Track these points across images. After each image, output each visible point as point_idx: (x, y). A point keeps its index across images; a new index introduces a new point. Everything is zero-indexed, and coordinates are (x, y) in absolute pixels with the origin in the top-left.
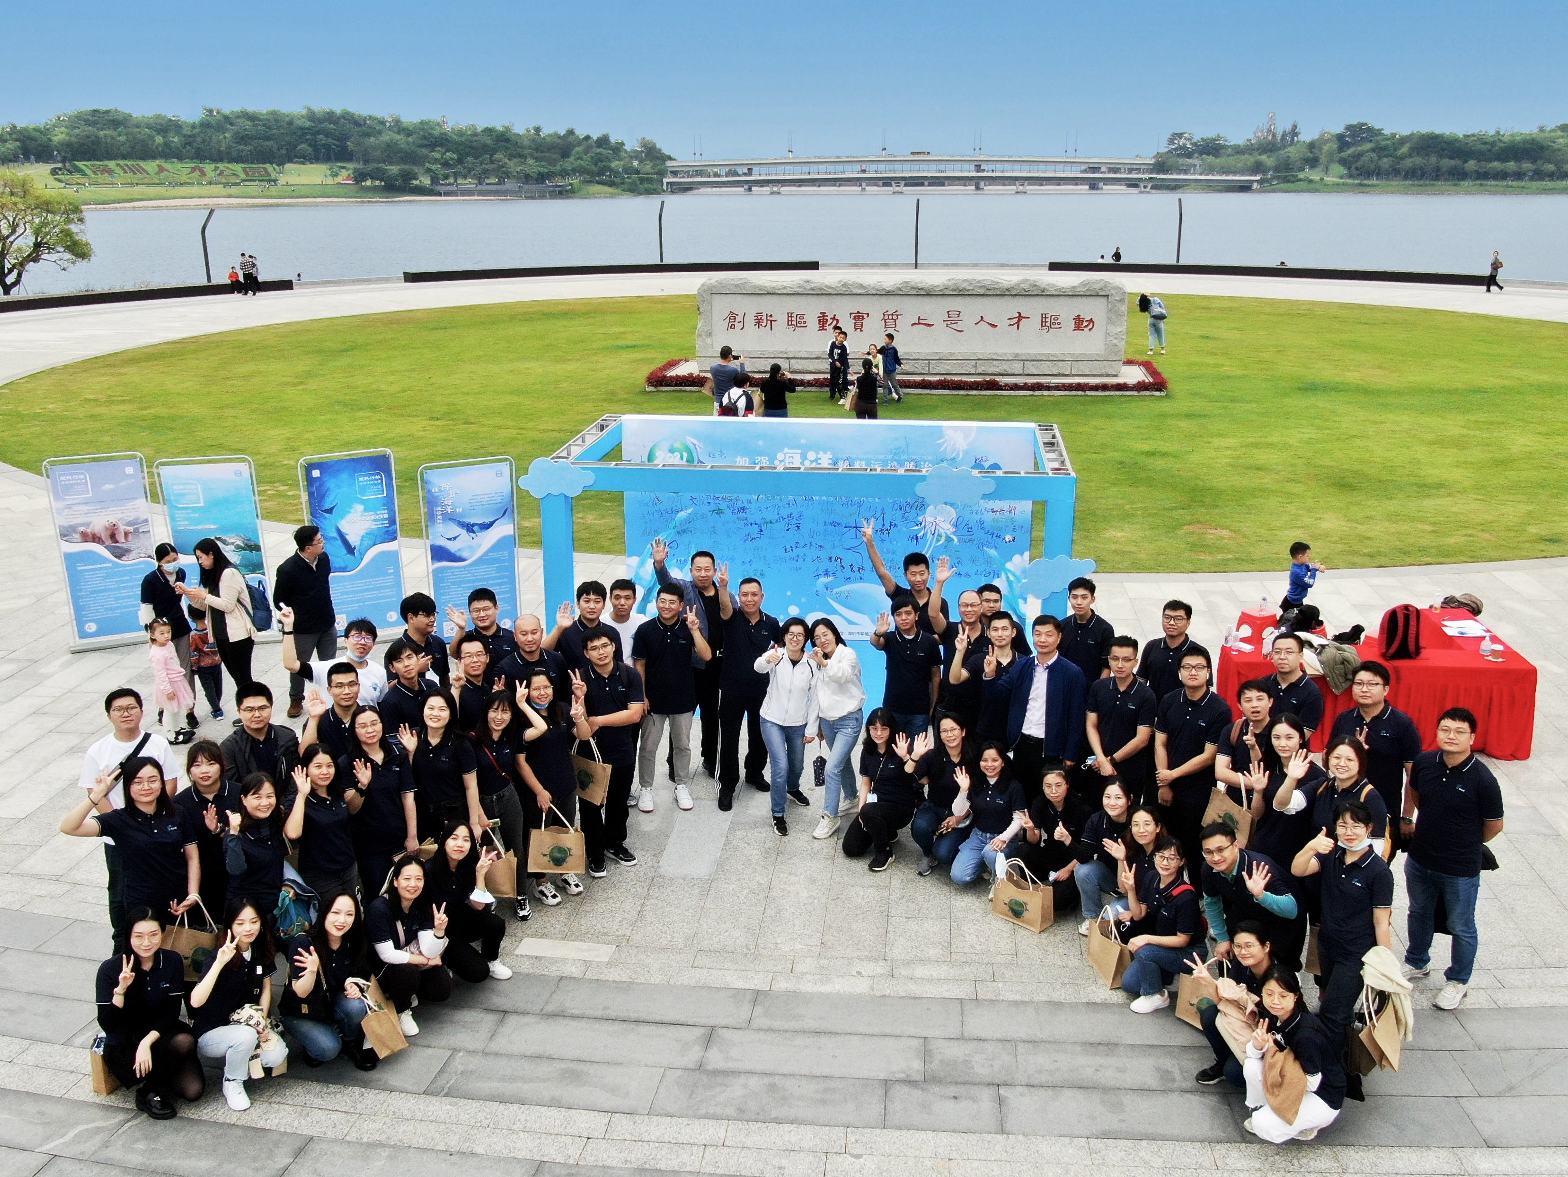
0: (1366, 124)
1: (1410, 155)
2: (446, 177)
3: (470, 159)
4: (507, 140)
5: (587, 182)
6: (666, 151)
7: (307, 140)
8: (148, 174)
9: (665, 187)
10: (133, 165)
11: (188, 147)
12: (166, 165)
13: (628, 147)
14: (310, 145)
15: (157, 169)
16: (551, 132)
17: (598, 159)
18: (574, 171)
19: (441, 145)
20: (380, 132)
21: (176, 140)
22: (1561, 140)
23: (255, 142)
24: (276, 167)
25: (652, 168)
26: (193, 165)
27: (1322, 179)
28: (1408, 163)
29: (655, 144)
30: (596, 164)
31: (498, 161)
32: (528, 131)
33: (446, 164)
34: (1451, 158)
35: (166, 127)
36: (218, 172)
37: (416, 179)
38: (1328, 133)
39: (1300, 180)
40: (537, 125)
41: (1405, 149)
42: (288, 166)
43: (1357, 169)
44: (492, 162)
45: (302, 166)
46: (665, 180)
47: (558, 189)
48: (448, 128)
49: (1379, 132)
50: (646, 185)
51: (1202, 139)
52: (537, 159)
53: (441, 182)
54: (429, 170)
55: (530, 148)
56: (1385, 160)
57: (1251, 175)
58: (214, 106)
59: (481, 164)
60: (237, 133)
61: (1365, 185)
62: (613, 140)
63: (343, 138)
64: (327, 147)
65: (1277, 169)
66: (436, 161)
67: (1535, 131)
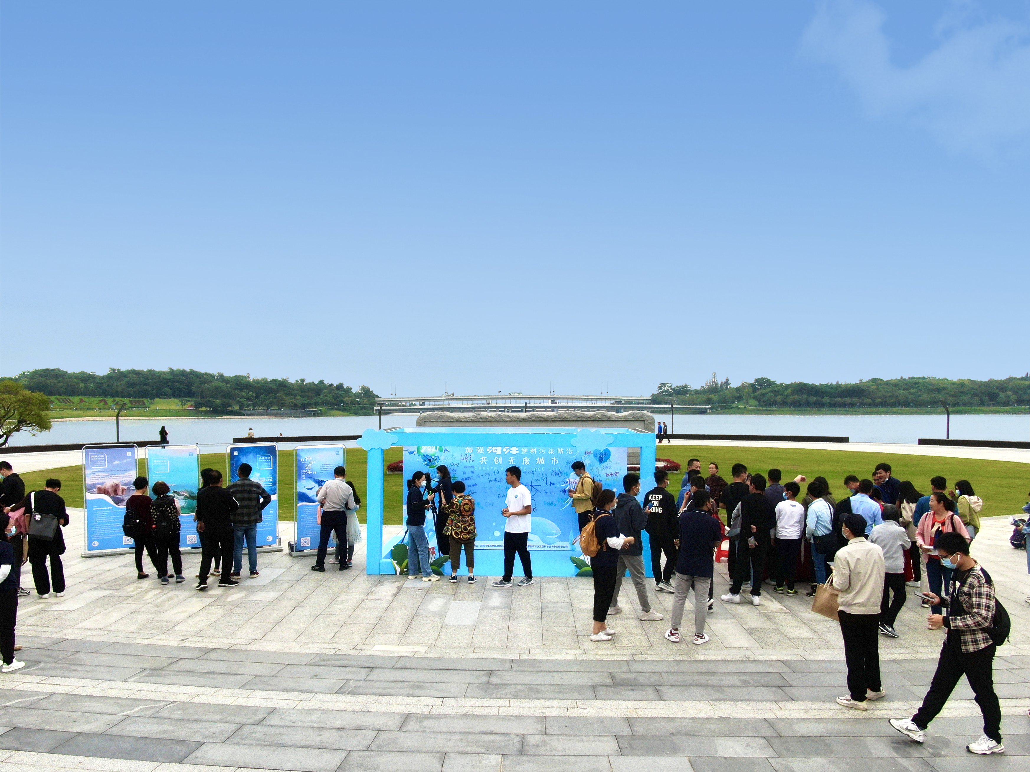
0: (765, 378)
1: (792, 395)
2: (248, 406)
3: (262, 396)
4: (285, 386)
5: (330, 409)
6: (375, 393)
7: (169, 386)
8: (73, 403)
9: (375, 412)
10: (65, 399)
11: (99, 389)
12: (85, 399)
13: (354, 391)
14: (170, 389)
15: (79, 401)
16: (310, 382)
17: (336, 397)
18: (323, 403)
19: (247, 388)
20: (211, 382)
21: (92, 385)
22: (872, 387)
23: (138, 387)
24: (150, 400)
25: (367, 401)
26: (100, 399)
27: (745, 407)
28: (792, 398)
29: (369, 389)
30: (335, 399)
31: (279, 397)
32: (297, 381)
33: (249, 399)
34: (815, 396)
35: (86, 378)
36: (115, 403)
37: (231, 406)
38: (746, 383)
39: (733, 408)
40: (302, 378)
41: (789, 391)
42: (157, 400)
43: (764, 402)
44: (275, 398)
45: (165, 400)
46: (375, 408)
47: (312, 413)
48: (251, 379)
49: (773, 383)
50: (364, 411)
51: (677, 386)
52: (303, 397)
53: (245, 409)
54: (239, 402)
55: (297, 390)
56: (779, 397)
57: (705, 405)
58: (116, 367)
59: (269, 398)
60: (127, 382)
61: (769, 410)
62: (345, 386)
63: (189, 385)
64: (180, 390)
65: (719, 402)
66: (243, 397)
67: (858, 382)
